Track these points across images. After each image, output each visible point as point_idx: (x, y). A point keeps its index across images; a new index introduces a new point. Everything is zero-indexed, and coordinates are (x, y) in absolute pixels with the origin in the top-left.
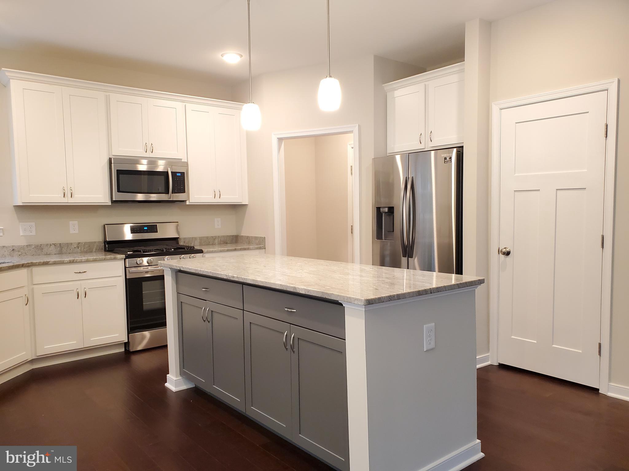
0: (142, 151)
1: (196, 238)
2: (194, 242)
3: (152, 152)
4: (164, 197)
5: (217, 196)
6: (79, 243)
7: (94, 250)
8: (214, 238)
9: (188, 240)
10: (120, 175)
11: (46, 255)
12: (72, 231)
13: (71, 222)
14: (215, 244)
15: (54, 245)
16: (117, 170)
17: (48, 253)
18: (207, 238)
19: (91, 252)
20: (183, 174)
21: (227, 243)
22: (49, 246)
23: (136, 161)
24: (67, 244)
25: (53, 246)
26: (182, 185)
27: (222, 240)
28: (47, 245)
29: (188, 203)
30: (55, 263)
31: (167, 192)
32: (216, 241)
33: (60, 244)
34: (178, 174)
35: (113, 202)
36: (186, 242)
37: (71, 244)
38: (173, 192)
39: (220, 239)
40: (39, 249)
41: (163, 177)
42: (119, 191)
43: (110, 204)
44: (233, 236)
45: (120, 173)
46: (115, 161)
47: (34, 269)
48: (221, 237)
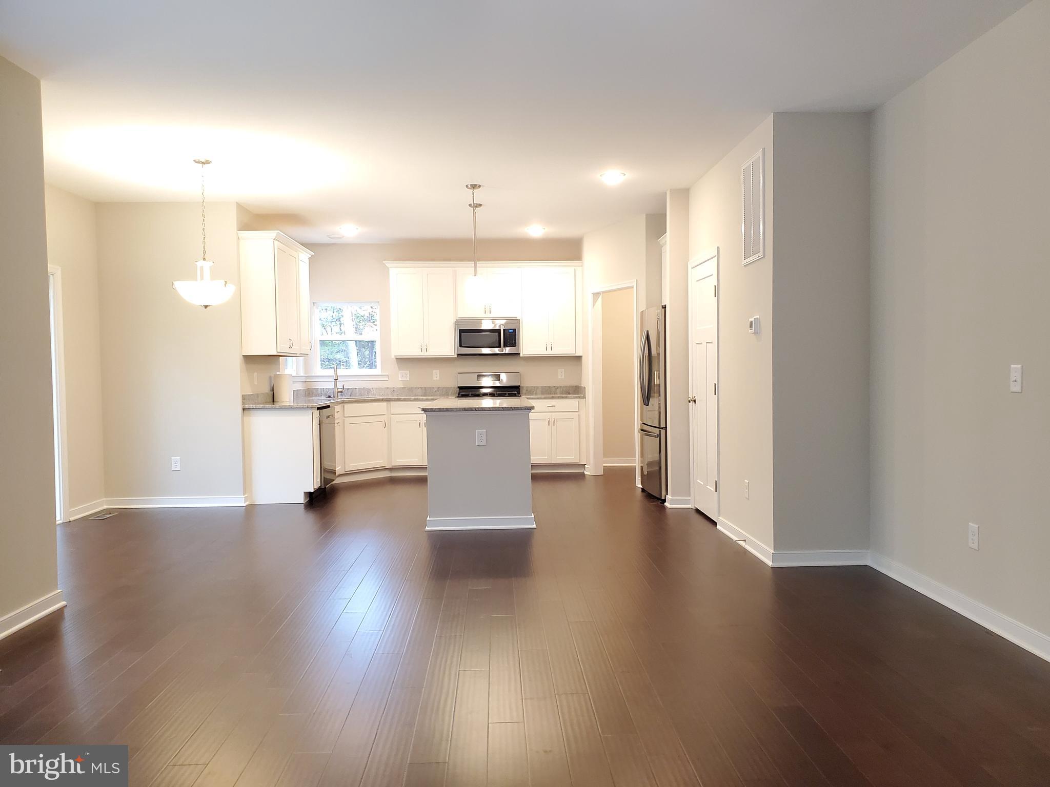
0: (482, 312)
1: (538, 387)
2: (536, 390)
3: (490, 313)
4: (497, 351)
5: (549, 348)
6: (439, 388)
7: (450, 394)
8: (556, 388)
9: (530, 389)
10: (462, 334)
11: (415, 395)
12: (435, 378)
13: (434, 371)
14: (556, 394)
16: (460, 329)
18: (549, 387)
19: (448, 395)
20: (515, 330)
21: (569, 393)
23: (479, 321)
24: (431, 387)
25: (420, 389)
26: (514, 340)
27: (564, 390)
28: (416, 388)
29: (521, 355)
30: (405, 400)
31: (500, 346)
32: (558, 391)
33: (425, 387)
34: (510, 331)
35: (458, 355)
36: (527, 390)
37: (433, 388)
38: (504, 347)
40: (411, 390)
41: (497, 334)
42: (461, 346)
43: (456, 357)
44: (576, 386)
45: (462, 331)
46: (458, 322)
47: (392, 403)
48: (564, 387)
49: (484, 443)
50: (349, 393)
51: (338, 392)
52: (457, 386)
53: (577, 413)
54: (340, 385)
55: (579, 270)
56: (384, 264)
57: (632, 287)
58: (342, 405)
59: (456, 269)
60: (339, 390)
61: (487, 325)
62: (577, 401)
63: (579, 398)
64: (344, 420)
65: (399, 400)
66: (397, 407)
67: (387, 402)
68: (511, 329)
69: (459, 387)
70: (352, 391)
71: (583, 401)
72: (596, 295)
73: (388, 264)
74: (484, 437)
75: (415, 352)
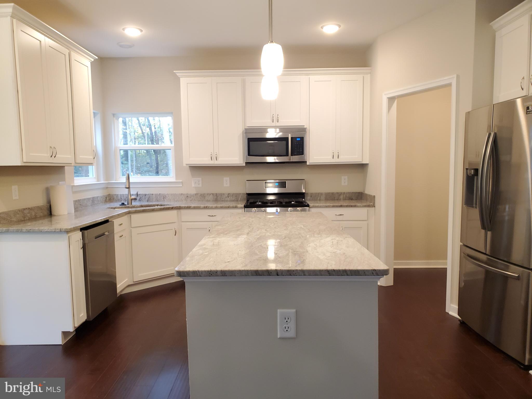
0: (270, 121)
1: (321, 194)
2: (320, 197)
3: (278, 122)
4: (284, 159)
5: (336, 156)
6: (229, 194)
7: (239, 199)
8: (339, 194)
9: (315, 195)
10: (250, 142)
11: (207, 201)
12: (225, 185)
13: (225, 178)
14: (340, 200)
15: (213, 194)
16: (248, 138)
17: (209, 200)
18: (333, 193)
19: (237, 201)
20: (302, 139)
21: (352, 199)
22: (209, 195)
23: (264, 130)
24: (221, 194)
25: (211, 195)
26: (301, 148)
27: (347, 196)
28: (208, 194)
29: (308, 164)
30: (195, 208)
31: (287, 155)
32: (342, 197)
33: (216, 194)
34: (298, 139)
35: (246, 163)
36: (312, 197)
37: (223, 194)
38: (292, 155)
39: (345, 196)
41: (284, 142)
42: (249, 155)
43: (245, 165)
44: (359, 193)
45: (250, 140)
46: (247, 131)
47: (183, 211)
48: (347, 193)
49: (291, 333)
50: (147, 199)
51: (132, 200)
52: (245, 193)
53: (366, 222)
54: (133, 192)
55: (368, 77)
56: (175, 73)
57: (450, 85)
58: (129, 215)
59: (245, 77)
60: (133, 197)
61: (272, 133)
62: (365, 210)
63: (369, 206)
64: (131, 230)
65: (189, 208)
66: (187, 215)
67: (178, 210)
68: (298, 138)
69: (247, 194)
70: (149, 197)
71: (372, 209)
72: (391, 100)
73: (179, 73)
74: (292, 325)
75: (206, 161)
